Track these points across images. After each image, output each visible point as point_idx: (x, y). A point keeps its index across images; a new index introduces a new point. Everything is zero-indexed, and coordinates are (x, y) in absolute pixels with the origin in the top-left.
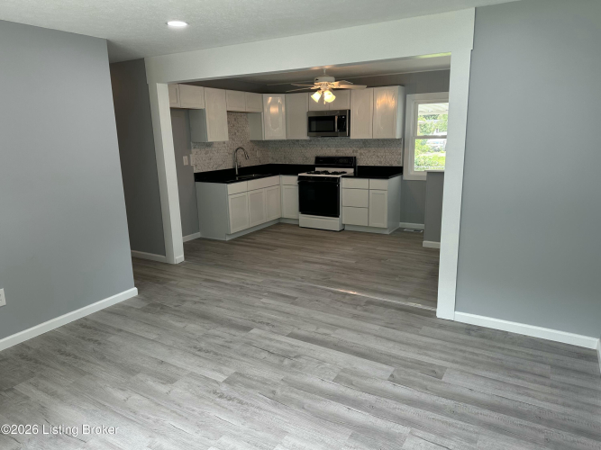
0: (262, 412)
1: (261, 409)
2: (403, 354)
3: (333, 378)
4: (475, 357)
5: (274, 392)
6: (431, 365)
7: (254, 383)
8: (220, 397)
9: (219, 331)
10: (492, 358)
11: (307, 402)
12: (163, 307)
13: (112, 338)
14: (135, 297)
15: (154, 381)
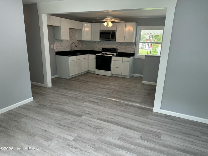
0: (90, 154)
1: (90, 153)
2: (143, 127)
3: (118, 138)
4: (171, 128)
5: (94, 145)
6: (155, 132)
7: (86, 141)
8: (72, 147)
9: (69, 117)
10: (177, 129)
11: (109, 149)
12: (44, 106)
13: (23, 120)
14: (32, 101)
15: (42, 140)
